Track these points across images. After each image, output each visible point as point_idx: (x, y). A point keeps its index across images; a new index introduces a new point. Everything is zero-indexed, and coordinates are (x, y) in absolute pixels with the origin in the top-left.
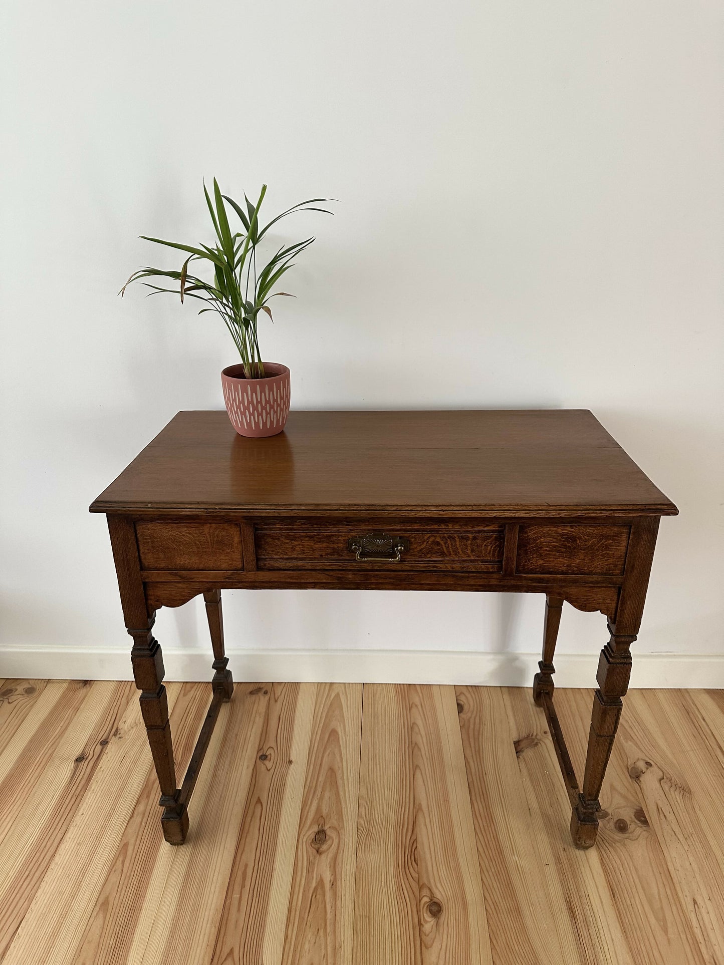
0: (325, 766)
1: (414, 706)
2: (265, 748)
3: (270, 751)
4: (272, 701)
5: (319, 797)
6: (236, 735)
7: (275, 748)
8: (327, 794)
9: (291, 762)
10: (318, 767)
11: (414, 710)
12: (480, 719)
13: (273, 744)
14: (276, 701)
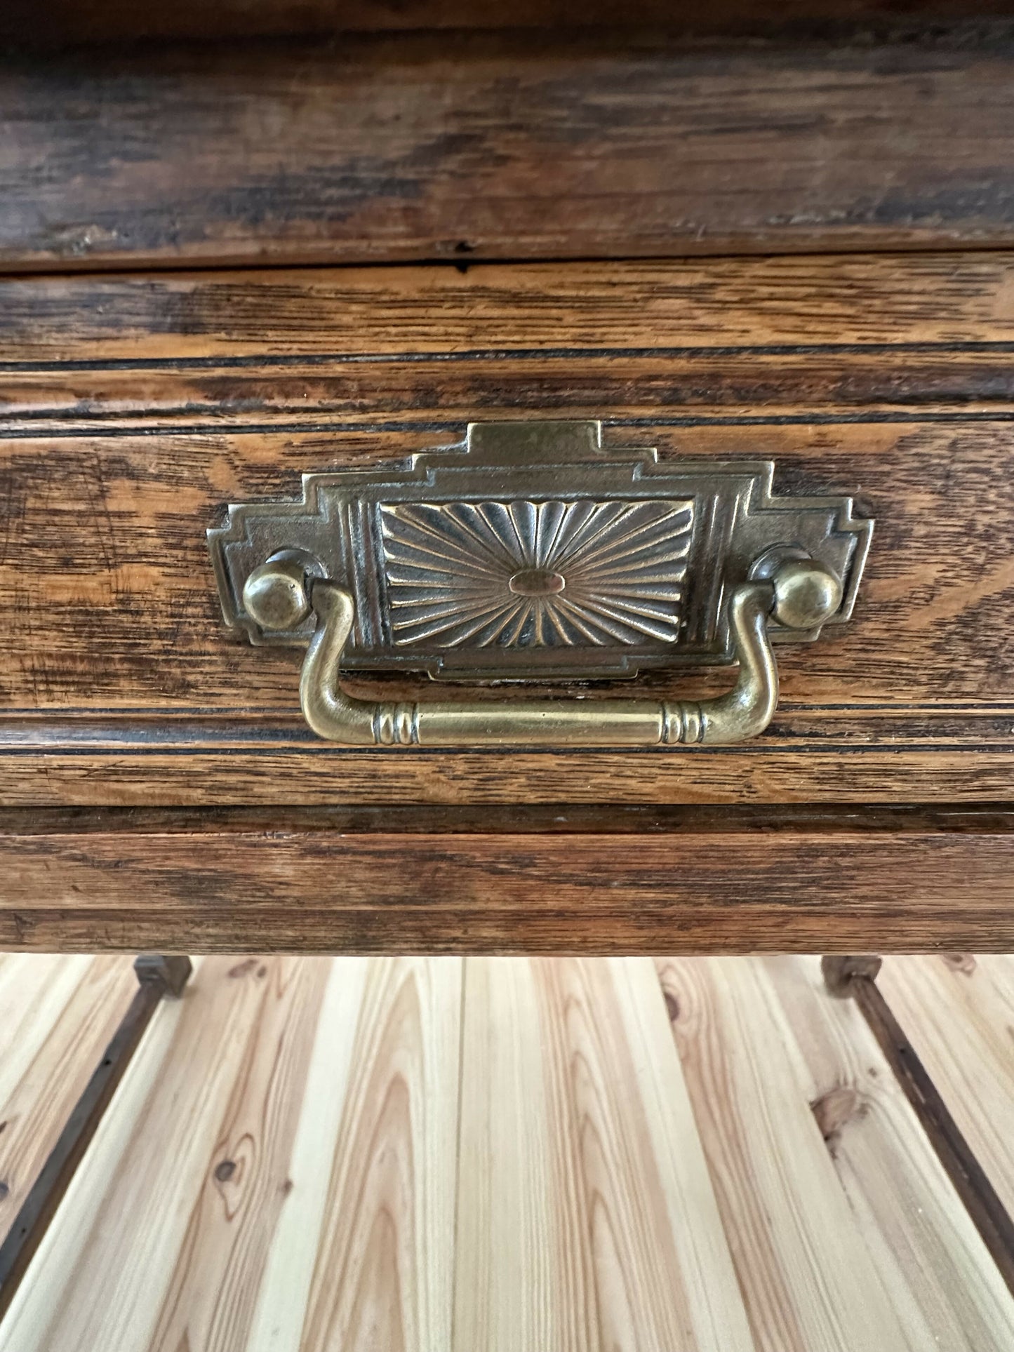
0: (371, 1202)
1: (573, 1004)
2: (234, 1139)
3: (245, 1151)
4: (273, 993)
5: (346, 1325)
6: (176, 1096)
7: (257, 1139)
8: (369, 1313)
9: (287, 1187)
10: (352, 1205)
11: (574, 1014)
12: (721, 1037)
13: (255, 1131)
14: (280, 995)
